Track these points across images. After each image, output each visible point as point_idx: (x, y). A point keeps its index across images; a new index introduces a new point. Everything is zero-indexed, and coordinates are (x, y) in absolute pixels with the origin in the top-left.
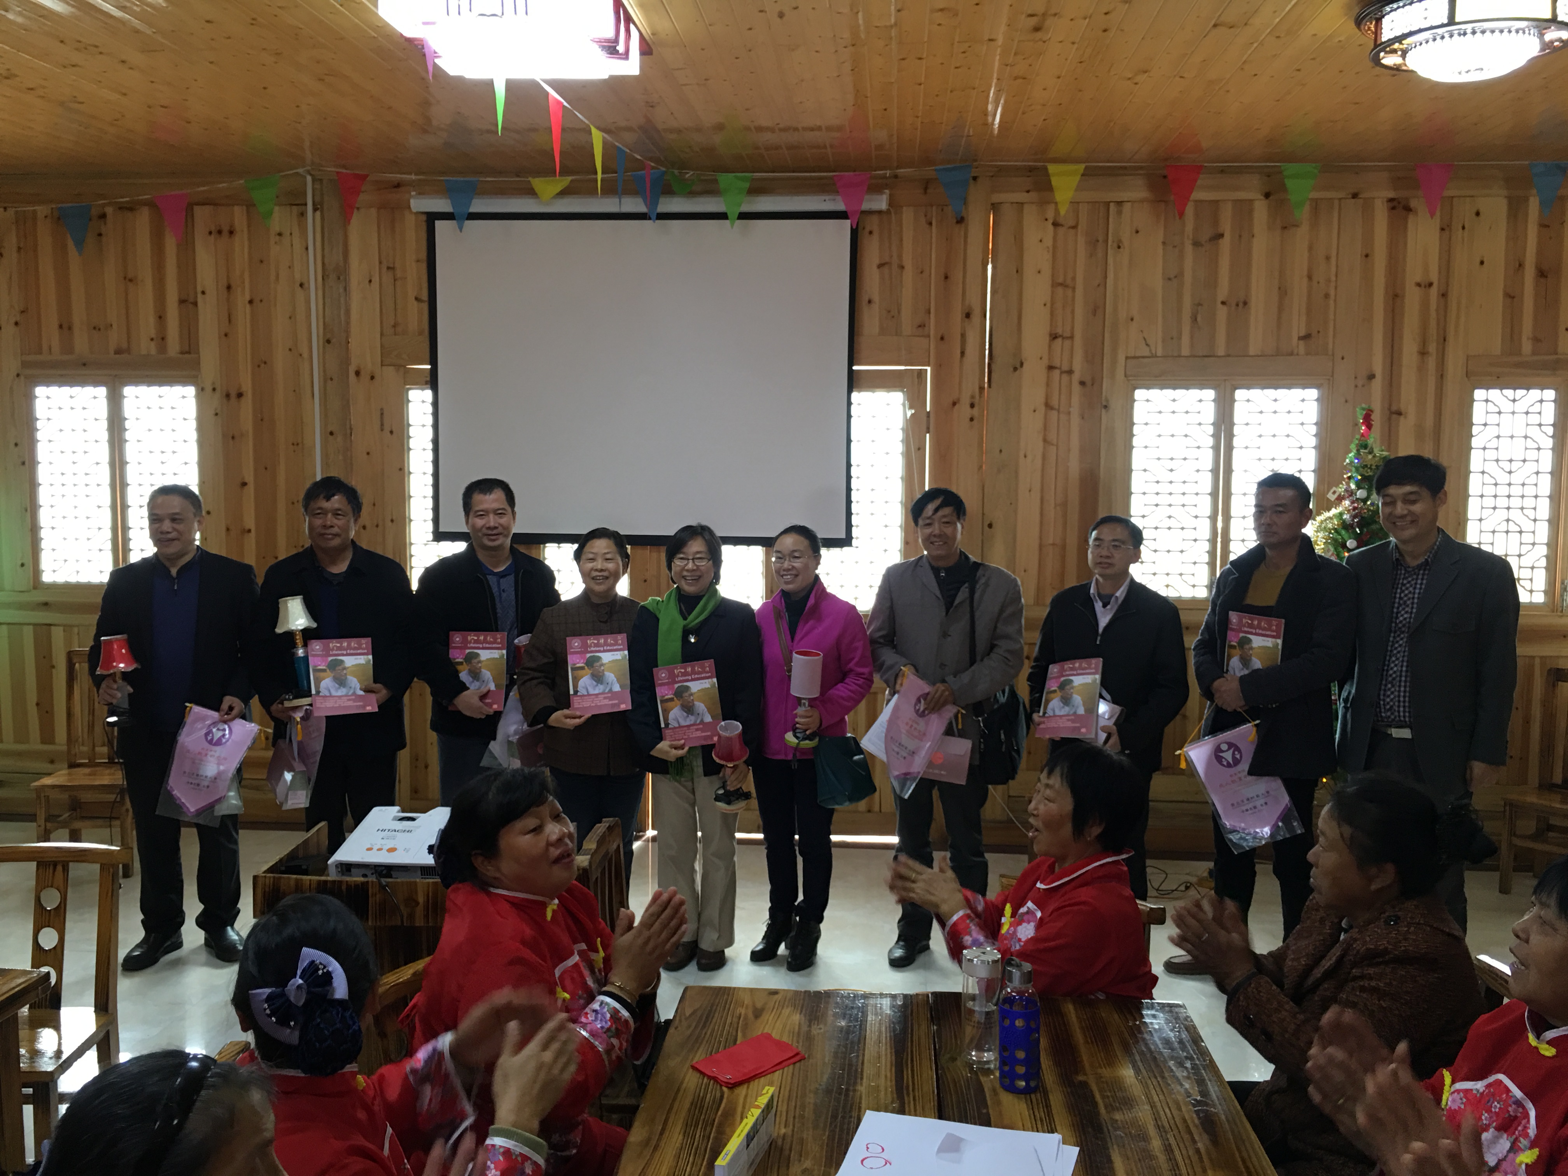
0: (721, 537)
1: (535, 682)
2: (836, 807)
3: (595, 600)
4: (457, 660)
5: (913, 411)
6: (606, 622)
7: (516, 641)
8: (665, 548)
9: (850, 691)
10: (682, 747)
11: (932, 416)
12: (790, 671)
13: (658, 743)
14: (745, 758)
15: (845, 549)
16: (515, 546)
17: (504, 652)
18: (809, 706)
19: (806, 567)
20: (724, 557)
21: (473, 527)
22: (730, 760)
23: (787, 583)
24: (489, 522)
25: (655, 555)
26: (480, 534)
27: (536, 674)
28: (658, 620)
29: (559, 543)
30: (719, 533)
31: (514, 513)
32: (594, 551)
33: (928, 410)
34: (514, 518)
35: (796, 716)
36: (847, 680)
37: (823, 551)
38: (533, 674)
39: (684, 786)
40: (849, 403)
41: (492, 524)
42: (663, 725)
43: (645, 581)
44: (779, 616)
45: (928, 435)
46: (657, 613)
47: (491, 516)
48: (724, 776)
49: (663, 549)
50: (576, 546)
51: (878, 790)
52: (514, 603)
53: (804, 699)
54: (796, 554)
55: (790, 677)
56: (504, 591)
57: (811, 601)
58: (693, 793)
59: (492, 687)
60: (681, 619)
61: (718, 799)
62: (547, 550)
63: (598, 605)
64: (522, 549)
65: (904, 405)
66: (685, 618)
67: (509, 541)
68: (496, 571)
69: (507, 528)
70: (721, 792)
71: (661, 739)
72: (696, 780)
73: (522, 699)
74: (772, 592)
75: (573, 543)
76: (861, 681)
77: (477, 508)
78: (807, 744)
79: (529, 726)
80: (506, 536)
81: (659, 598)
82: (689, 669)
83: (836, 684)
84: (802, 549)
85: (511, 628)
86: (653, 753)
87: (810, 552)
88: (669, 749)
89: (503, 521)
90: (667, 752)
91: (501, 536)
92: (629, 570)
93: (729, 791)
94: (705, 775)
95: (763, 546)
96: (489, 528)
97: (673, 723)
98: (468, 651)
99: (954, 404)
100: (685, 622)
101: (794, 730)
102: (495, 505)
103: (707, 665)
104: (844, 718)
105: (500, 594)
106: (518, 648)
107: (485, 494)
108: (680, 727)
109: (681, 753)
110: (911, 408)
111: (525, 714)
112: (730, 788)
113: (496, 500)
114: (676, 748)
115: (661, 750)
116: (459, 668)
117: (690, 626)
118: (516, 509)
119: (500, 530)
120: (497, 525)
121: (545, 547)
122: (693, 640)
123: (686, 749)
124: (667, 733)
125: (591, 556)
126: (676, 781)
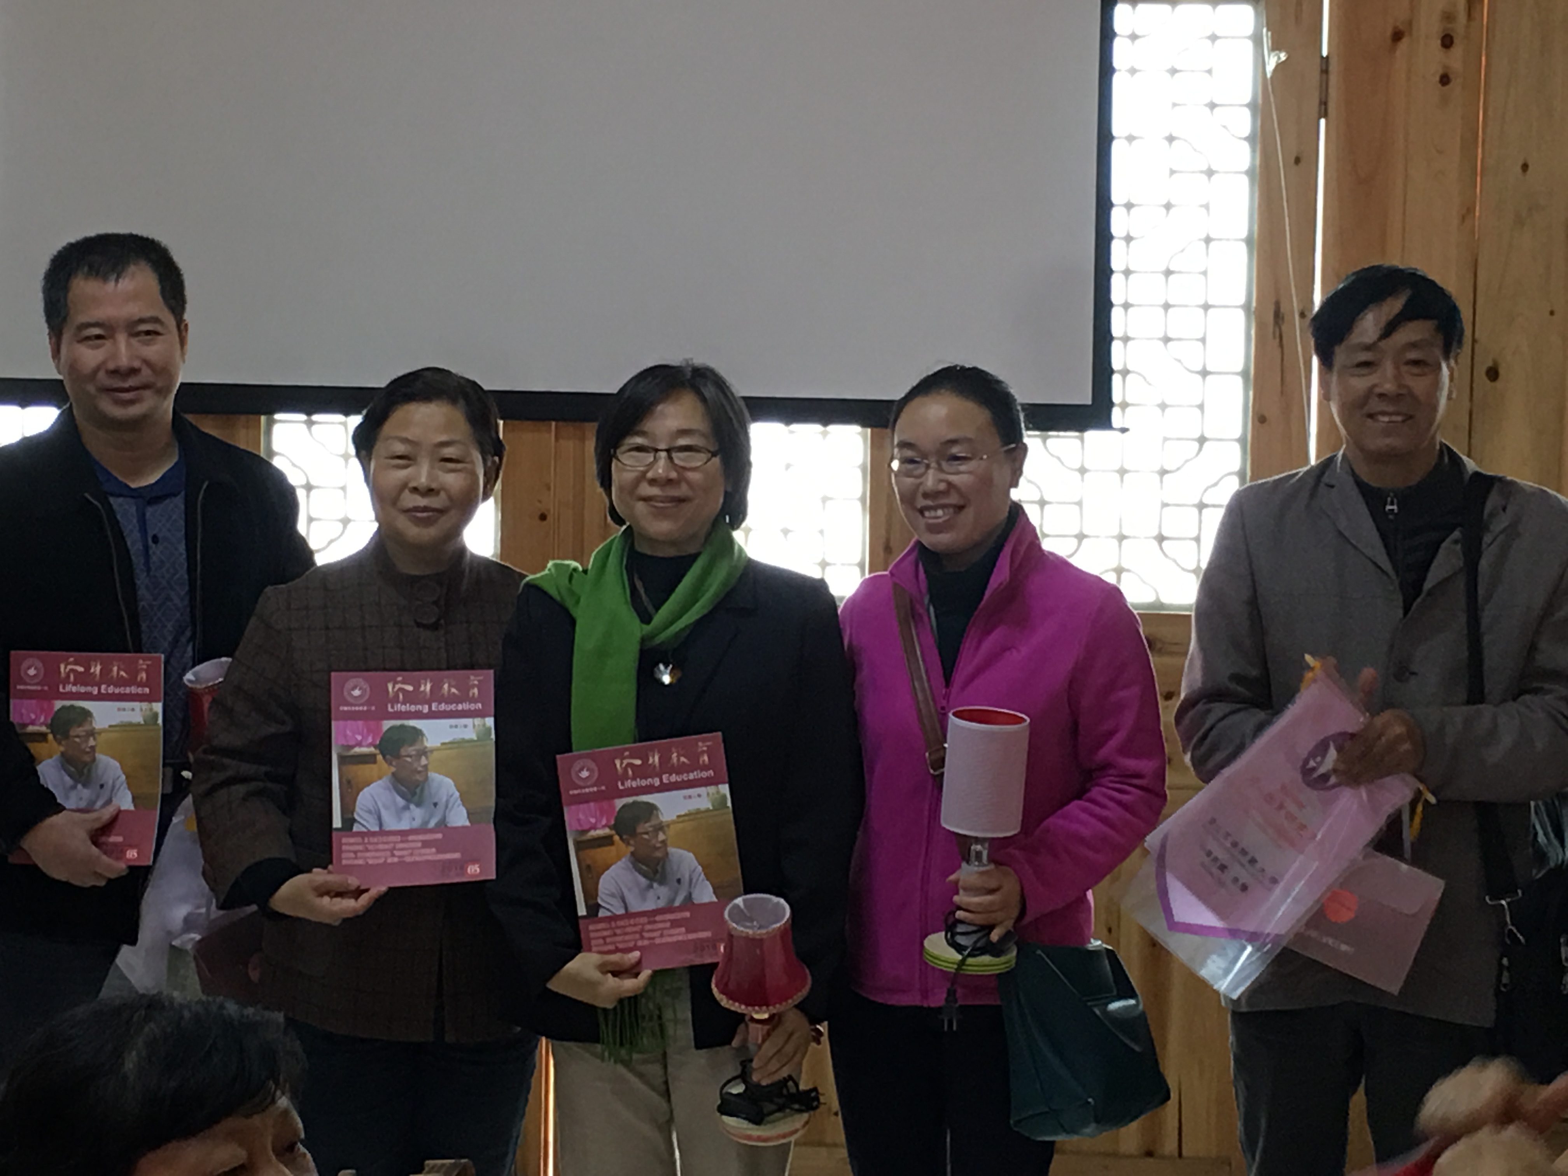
0: (746, 399)
1: (240, 789)
2: (1059, 1138)
3: (408, 567)
4: (31, 729)
5: (1283, 56)
6: (435, 627)
7: (189, 676)
8: (595, 426)
9: (1104, 820)
10: (633, 971)
11: (1334, 67)
12: (940, 763)
13: (572, 958)
14: (799, 997)
15: (1092, 436)
16: (190, 417)
17: (158, 707)
18: (991, 860)
19: (986, 482)
20: (755, 456)
21: (73, 368)
22: (763, 1002)
23: (933, 529)
24: (114, 356)
25: (569, 445)
26: (91, 389)
27: (246, 768)
28: (573, 622)
29: (309, 413)
30: (742, 388)
31: (182, 327)
32: (409, 434)
33: (1325, 53)
34: (183, 342)
35: (955, 889)
36: (1096, 792)
37: (1031, 439)
38: (234, 767)
39: (641, 1076)
40: (1107, 35)
41: (124, 360)
42: (582, 911)
43: (543, 517)
44: (913, 615)
45: (1323, 122)
46: (569, 603)
47: (122, 339)
48: (744, 1047)
49: (591, 430)
50: (356, 420)
51: (1174, 1095)
52: (183, 573)
53: (977, 840)
54: (955, 450)
55: (938, 781)
56: (155, 539)
57: (1001, 575)
58: (667, 1094)
59: (125, 802)
60: (637, 621)
61: (727, 1107)
62: (277, 429)
63: (413, 580)
64: (210, 427)
65: (1257, 40)
66: (646, 618)
67: (169, 404)
68: (133, 485)
69: (164, 371)
70: (738, 1089)
71: (576, 947)
72: (674, 1058)
73: (204, 835)
74: (888, 549)
75: (347, 414)
76: (1132, 796)
77: (82, 319)
78: (984, 965)
79: (220, 907)
80: (162, 392)
81: (574, 564)
82: (655, 759)
83: (1068, 803)
84: (970, 433)
85: (176, 641)
86: (555, 985)
87: (994, 441)
88: (596, 975)
89: (153, 351)
90: (592, 984)
91: (147, 393)
92: (498, 486)
93: (758, 1085)
94: (698, 1046)
95: (864, 425)
96: (115, 372)
97: (610, 905)
98: (58, 704)
99: (1397, 36)
100: (647, 628)
101: (950, 928)
102: (134, 310)
103: (702, 746)
104: (1083, 899)
105: (146, 548)
106: (192, 696)
107: (105, 279)
108: (628, 915)
109: (629, 985)
110: (1276, 47)
111: (211, 876)
112: (762, 1078)
113: (134, 296)
114: (615, 974)
115: (575, 980)
116: (35, 748)
117: (658, 640)
118: (188, 316)
119: (146, 374)
120: (136, 364)
121: (271, 423)
122: (666, 679)
123: (646, 974)
124: (593, 931)
125: (400, 448)
126: (619, 1060)
